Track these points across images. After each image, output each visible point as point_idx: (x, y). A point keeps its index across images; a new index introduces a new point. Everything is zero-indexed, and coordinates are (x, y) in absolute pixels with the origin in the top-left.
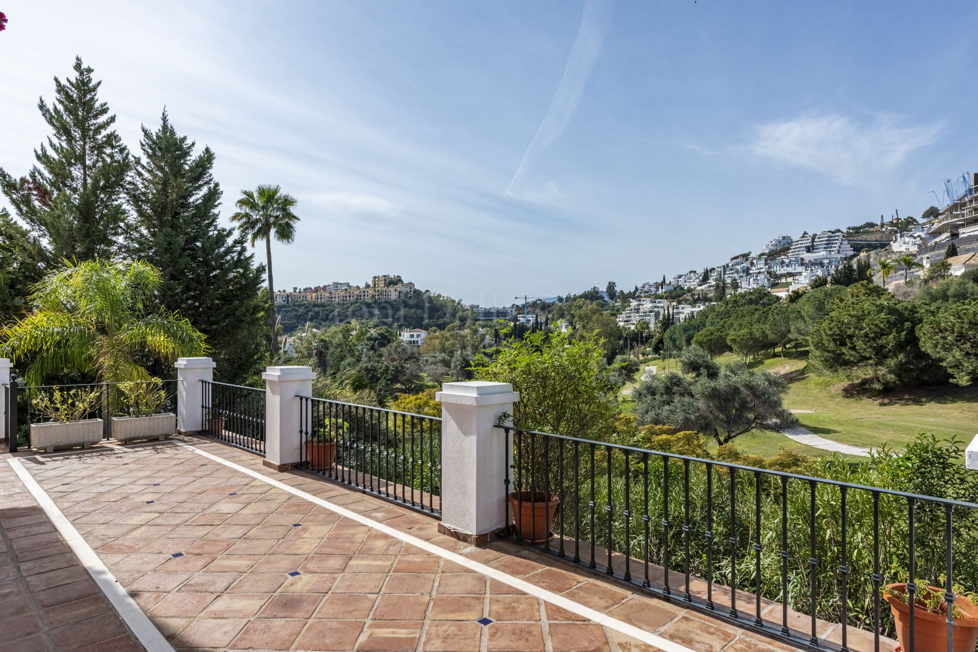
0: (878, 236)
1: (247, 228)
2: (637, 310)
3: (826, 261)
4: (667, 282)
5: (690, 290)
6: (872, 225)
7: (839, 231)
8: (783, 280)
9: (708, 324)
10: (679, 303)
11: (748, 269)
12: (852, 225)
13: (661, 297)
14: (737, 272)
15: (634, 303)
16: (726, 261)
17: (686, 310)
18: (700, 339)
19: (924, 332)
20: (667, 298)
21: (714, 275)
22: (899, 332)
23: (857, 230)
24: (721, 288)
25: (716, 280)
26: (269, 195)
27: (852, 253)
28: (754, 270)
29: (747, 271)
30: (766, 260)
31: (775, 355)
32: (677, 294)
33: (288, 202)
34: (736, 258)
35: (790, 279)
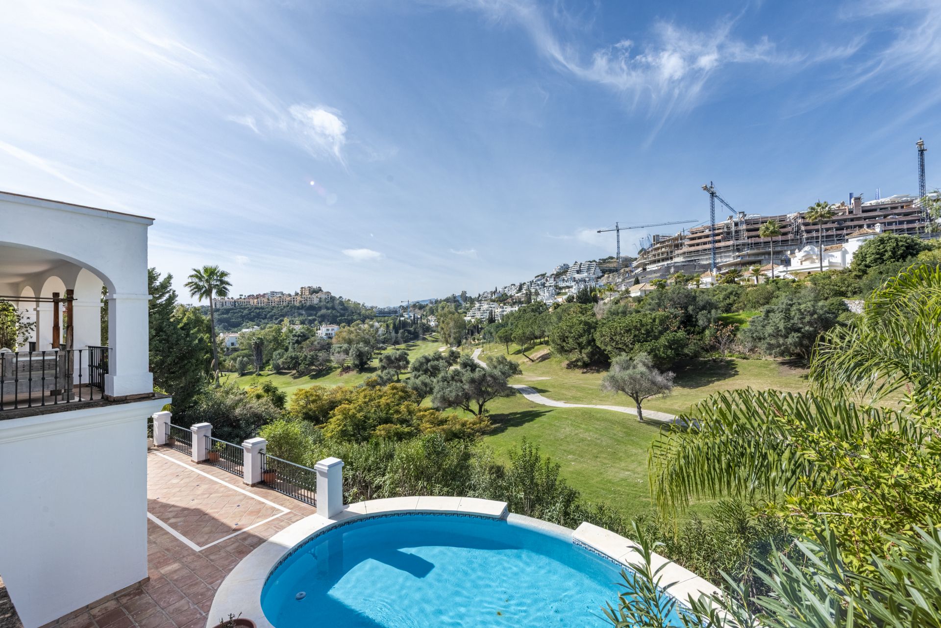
0: (615, 265)
1: (196, 292)
2: (479, 309)
3: (587, 279)
4: (498, 291)
5: (511, 296)
6: (612, 258)
7: (594, 261)
8: (564, 291)
9: (509, 324)
10: (505, 304)
11: (544, 283)
12: (602, 258)
13: (494, 301)
14: (538, 285)
15: (477, 305)
16: (532, 278)
17: (508, 309)
18: (500, 335)
19: (597, 335)
20: (497, 301)
21: (525, 287)
22: (588, 335)
23: (604, 261)
24: (529, 295)
25: (526, 290)
26: (211, 272)
27: (601, 274)
28: (547, 284)
29: (543, 285)
30: (555, 278)
31: (541, 343)
32: (503, 299)
33: (223, 274)
34: (538, 276)
35: (567, 290)
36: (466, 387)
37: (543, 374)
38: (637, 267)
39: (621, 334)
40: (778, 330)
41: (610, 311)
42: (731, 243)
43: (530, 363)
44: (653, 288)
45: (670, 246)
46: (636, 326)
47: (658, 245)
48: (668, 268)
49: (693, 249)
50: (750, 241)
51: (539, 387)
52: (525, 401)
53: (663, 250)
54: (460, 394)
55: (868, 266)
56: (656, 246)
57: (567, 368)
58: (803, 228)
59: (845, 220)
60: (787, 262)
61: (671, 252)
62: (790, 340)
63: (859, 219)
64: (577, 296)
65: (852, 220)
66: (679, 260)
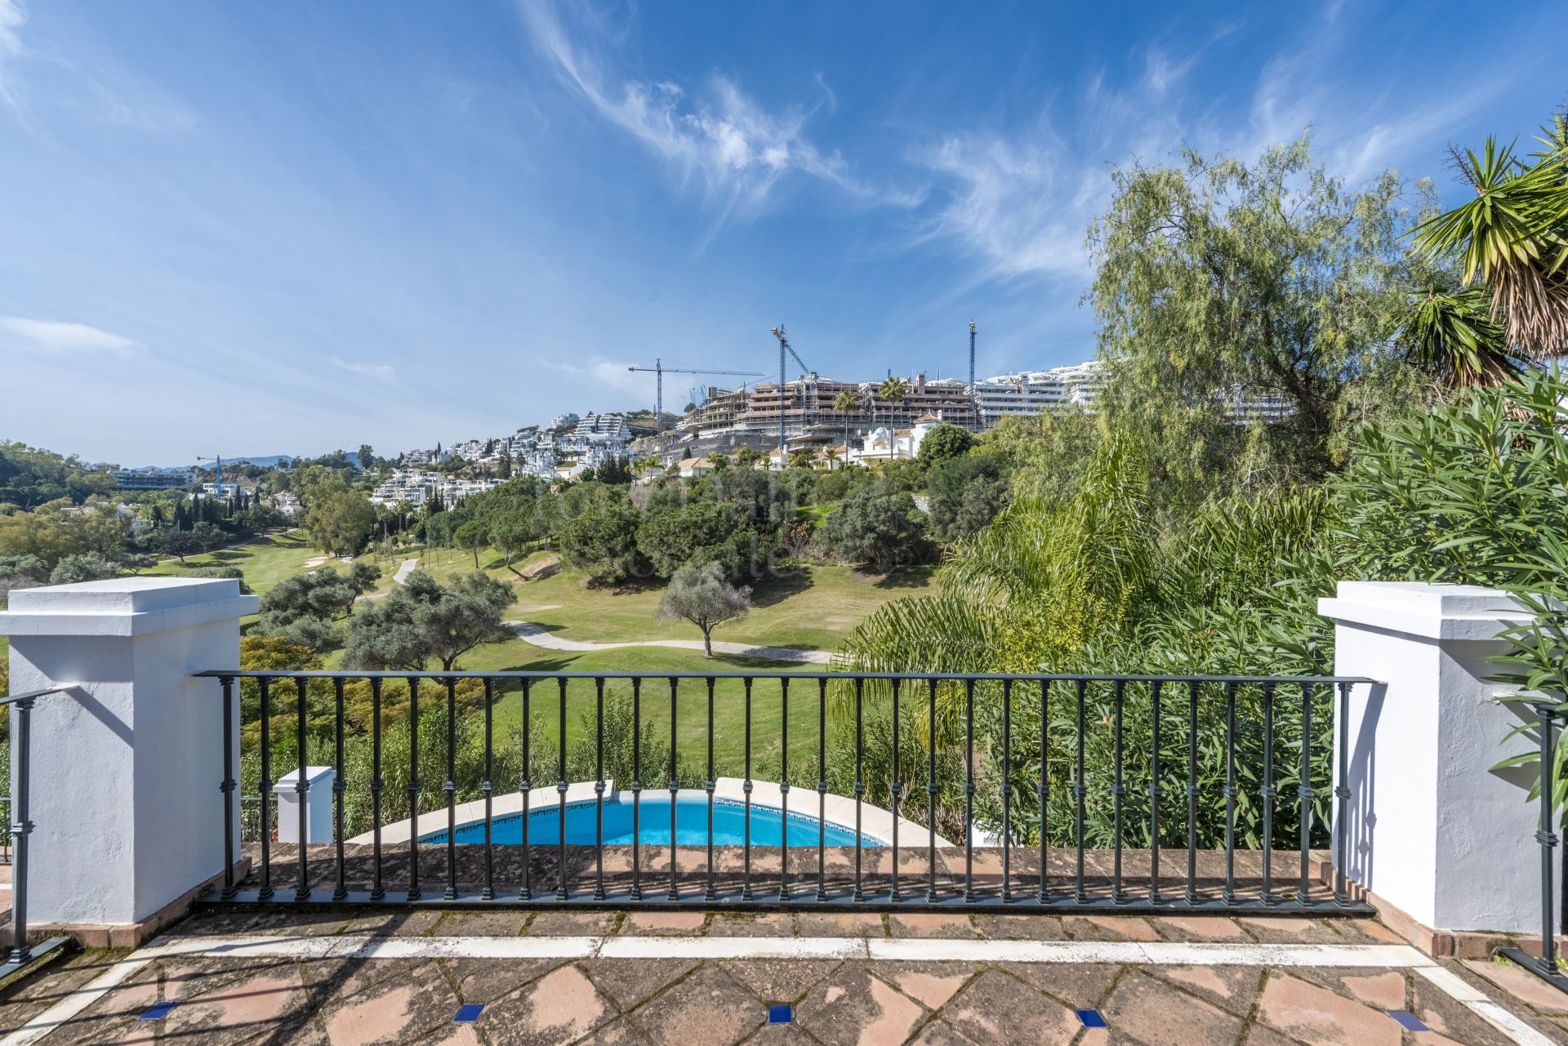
0: (651, 424)
2: (402, 484)
3: (609, 443)
4: (443, 451)
5: (470, 462)
6: (647, 413)
7: (620, 415)
8: (569, 459)
9: (477, 514)
10: (457, 476)
11: (535, 444)
12: (631, 410)
13: (435, 470)
14: (524, 446)
15: (398, 475)
16: (512, 433)
17: (465, 487)
18: (463, 533)
19: (640, 535)
20: (442, 470)
21: (499, 447)
22: (626, 535)
23: (635, 416)
24: (506, 464)
25: (501, 453)
27: (631, 437)
28: (540, 446)
29: (534, 446)
30: (554, 436)
31: (541, 548)
32: (454, 466)
34: (523, 430)
35: (575, 459)
36: (421, 630)
37: (548, 599)
38: (686, 432)
39: (675, 533)
40: (855, 529)
41: (654, 498)
42: (801, 411)
43: (522, 582)
44: (712, 466)
45: (730, 406)
46: (696, 522)
47: (715, 403)
48: (728, 437)
49: (758, 414)
50: (821, 412)
51: (548, 622)
52: (526, 647)
53: (722, 410)
54: (409, 645)
55: (931, 458)
56: (712, 404)
57: (589, 588)
58: (873, 403)
59: (911, 400)
60: (859, 444)
61: (732, 415)
62: (866, 542)
63: (922, 400)
64: (599, 471)
65: (917, 400)
66: (741, 427)
